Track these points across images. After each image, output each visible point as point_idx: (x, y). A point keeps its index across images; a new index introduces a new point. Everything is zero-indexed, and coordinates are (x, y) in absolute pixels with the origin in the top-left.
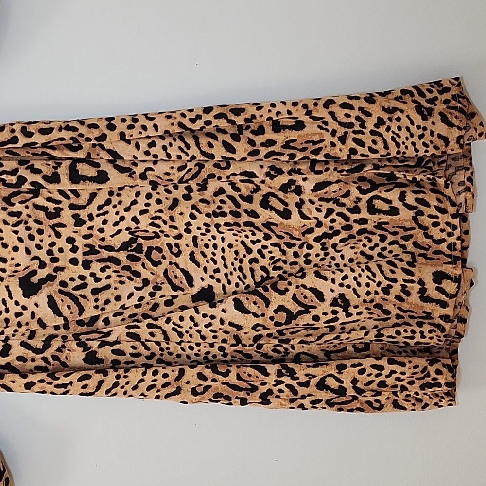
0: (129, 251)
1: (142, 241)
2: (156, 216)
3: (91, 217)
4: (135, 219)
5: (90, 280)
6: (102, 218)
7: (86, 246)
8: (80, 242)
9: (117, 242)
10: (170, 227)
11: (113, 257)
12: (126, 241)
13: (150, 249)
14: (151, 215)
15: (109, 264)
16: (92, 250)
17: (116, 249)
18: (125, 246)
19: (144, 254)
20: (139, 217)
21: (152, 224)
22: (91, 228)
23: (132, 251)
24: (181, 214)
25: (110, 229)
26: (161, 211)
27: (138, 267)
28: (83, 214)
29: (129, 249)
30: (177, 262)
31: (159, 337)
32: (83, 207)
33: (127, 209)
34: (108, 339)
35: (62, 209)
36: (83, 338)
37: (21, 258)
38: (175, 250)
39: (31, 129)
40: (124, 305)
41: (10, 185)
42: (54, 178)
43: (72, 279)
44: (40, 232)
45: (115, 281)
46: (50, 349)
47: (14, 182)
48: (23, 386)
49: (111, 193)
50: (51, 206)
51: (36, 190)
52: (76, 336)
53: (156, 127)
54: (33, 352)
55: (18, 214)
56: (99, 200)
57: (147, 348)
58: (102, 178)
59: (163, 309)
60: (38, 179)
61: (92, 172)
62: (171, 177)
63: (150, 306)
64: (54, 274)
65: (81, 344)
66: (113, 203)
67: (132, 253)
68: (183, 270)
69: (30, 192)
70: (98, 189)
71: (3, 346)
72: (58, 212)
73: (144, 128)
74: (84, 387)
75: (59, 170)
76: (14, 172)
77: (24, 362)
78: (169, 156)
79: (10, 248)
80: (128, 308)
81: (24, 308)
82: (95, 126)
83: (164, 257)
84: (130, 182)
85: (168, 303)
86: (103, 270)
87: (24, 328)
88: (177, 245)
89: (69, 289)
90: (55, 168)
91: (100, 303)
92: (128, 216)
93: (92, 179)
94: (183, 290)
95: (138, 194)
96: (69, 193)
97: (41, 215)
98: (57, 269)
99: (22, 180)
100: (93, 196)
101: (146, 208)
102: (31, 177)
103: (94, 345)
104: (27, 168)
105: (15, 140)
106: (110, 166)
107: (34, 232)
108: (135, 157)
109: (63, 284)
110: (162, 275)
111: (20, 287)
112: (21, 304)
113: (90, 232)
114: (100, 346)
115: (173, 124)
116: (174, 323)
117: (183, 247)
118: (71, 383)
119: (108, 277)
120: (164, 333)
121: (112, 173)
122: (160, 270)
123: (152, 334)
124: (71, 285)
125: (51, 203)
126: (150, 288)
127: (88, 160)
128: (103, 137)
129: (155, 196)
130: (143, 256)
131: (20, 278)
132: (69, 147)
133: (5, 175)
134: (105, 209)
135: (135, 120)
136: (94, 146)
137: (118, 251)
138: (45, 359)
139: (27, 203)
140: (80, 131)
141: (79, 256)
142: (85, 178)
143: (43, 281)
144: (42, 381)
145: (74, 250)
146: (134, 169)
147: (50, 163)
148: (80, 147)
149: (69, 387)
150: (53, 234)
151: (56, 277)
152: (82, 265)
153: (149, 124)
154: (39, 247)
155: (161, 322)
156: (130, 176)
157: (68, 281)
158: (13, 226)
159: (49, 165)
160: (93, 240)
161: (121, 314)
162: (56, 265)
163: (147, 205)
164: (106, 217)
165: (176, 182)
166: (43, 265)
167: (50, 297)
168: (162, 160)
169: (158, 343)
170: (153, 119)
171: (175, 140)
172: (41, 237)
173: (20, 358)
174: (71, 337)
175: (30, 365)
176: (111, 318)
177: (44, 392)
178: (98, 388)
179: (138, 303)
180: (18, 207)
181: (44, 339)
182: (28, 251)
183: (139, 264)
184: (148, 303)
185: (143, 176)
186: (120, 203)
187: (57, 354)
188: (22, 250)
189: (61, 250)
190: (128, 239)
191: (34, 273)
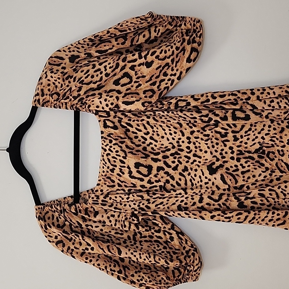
0: (258, 153)
1: (265, 148)
2: (273, 136)
3: (242, 137)
4: (263, 138)
5: (240, 167)
6: (247, 137)
7: (238, 151)
8: (235, 149)
9: (253, 149)
10: (280, 141)
11: (251, 156)
12: (257, 148)
13: (269, 152)
14: (271, 135)
15: (249, 160)
16: (241, 153)
17: (252, 152)
18: (256, 151)
19: (266, 155)
20: (265, 137)
21: (271, 140)
22: (241, 142)
23: (260, 153)
24: (286, 135)
25: (250, 143)
26: (276, 134)
27: (263, 161)
28: (238, 135)
29: (259, 152)
30: (282, 159)
31: (274, 196)
32: (238, 132)
33: (259, 133)
34: (249, 196)
35: (228, 133)
36: (237, 195)
37: (208, 156)
38: (281, 153)
39: (216, 95)
40: (257, 179)
41: (205, 122)
42: (225, 118)
43: (231, 167)
44: (217, 144)
45: (252, 168)
46: (222, 200)
47: (207, 120)
48: (210, 217)
49: (251, 125)
50: (223, 131)
51: (217, 124)
52: (234, 194)
53: (274, 93)
54: (214, 201)
55: (208, 135)
56: (246, 129)
57: (268, 201)
58: (247, 118)
59: (275, 182)
60: (218, 119)
61: (242, 115)
62: (280, 117)
63: (269, 181)
64: (223, 164)
65: (236, 198)
66: (253, 130)
67: (260, 154)
68: (285, 163)
69: (214, 125)
70: (245, 123)
71: (200, 198)
72: (226, 135)
73: (269, 93)
74: (239, 219)
75: (227, 115)
76: (207, 116)
77: (210, 206)
78: (280, 107)
79: (203, 152)
80: (258, 181)
81: (210, 180)
82: (245, 93)
83: (276, 157)
84: (261, 120)
85: (278, 179)
86: (246, 162)
87: (210, 189)
88: (282, 151)
89: (230, 171)
90: (225, 113)
91: (246, 178)
92: (260, 136)
93: (242, 119)
94: (286, 173)
95: (264, 126)
96: (232, 125)
97: (218, 136)
98: (224, 162)
99: (210, 119)
100: (243, 126)
101: (268, 132)
102: (215, 118)
103: (243, 198)
104: (212, 114)
105: (208, 101)
106: (251, 112)
107: (214, 144)
108: (263, 108)
109: (227, 169)
110: (275, 165)
111: (208, 170)
112: (208, 178)
113: (241, 144)
114: (245, 199)
115: (282, 91)
116: (282, 189)
117: (285, 152)
118: (232, 216)
119: (249, 166)
120: (277, 194)
121: (252, 115)
122: (274, 163)
123: (271, 194)
124: (231, 169)
125: (223, 130)
126: (269, 172)
127: (241, 110)
128: (249, 98)
129: (273, 127)
130: (265, 156)
131: (207, 166)
132: (232, 103)
133: (203, 117)
134: (249, 133)
135: (264, 90)
136: (244, 103)
137: (253, 153)
138: (219, 205)
139: (212, 130)
140: (238, 96)
141: (235, 155)
142: (239, 118)
143: (218, 168)
144: (219, 215)
145: (233, 153)
146: (263, 113)
147: (223, 111)
148: (237, 104)
149: (231, 218)
150: (223, 145)
151: (224, 166)
152: (236, 160)
153: (271, 92)
154: (216, 151)
155: (276, 188)
156: (260, 117)
157: (229, 168)
158: (205, 141)
159: (223, 112)
160: (241, 148)
161: (255, 184)
162: (224, 160)
163: (269, 131)
164: (249, 137)
165: (283, 119)
166: (218, 160)
167: (222, 175)
168: (276, 109)
169: (274, 199)
170: (273, 89)
171: (283, 99)
172: (217, 146)
173: (208, 204)
174: (231, 195)
175: (212, 207)
176: (250, 186)
177: (219, 221)
178: (245, 219)
179: (263, 179)
180: (208, 132)
181: (218, 195)
182: (211, 153)
183: (264, 160)
184: (268, 179)
185: (267, 117)
186: (256, 130)
187: (225, 202)
188: (209, 153)
189: (226, 153)
190: (258, 147)
191: (214, 163)
